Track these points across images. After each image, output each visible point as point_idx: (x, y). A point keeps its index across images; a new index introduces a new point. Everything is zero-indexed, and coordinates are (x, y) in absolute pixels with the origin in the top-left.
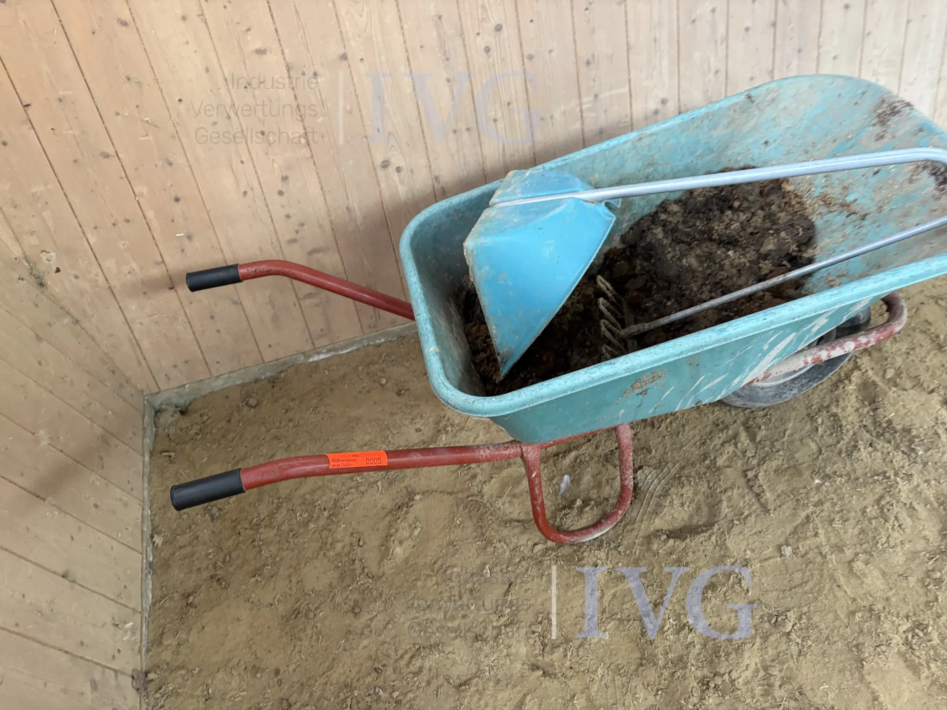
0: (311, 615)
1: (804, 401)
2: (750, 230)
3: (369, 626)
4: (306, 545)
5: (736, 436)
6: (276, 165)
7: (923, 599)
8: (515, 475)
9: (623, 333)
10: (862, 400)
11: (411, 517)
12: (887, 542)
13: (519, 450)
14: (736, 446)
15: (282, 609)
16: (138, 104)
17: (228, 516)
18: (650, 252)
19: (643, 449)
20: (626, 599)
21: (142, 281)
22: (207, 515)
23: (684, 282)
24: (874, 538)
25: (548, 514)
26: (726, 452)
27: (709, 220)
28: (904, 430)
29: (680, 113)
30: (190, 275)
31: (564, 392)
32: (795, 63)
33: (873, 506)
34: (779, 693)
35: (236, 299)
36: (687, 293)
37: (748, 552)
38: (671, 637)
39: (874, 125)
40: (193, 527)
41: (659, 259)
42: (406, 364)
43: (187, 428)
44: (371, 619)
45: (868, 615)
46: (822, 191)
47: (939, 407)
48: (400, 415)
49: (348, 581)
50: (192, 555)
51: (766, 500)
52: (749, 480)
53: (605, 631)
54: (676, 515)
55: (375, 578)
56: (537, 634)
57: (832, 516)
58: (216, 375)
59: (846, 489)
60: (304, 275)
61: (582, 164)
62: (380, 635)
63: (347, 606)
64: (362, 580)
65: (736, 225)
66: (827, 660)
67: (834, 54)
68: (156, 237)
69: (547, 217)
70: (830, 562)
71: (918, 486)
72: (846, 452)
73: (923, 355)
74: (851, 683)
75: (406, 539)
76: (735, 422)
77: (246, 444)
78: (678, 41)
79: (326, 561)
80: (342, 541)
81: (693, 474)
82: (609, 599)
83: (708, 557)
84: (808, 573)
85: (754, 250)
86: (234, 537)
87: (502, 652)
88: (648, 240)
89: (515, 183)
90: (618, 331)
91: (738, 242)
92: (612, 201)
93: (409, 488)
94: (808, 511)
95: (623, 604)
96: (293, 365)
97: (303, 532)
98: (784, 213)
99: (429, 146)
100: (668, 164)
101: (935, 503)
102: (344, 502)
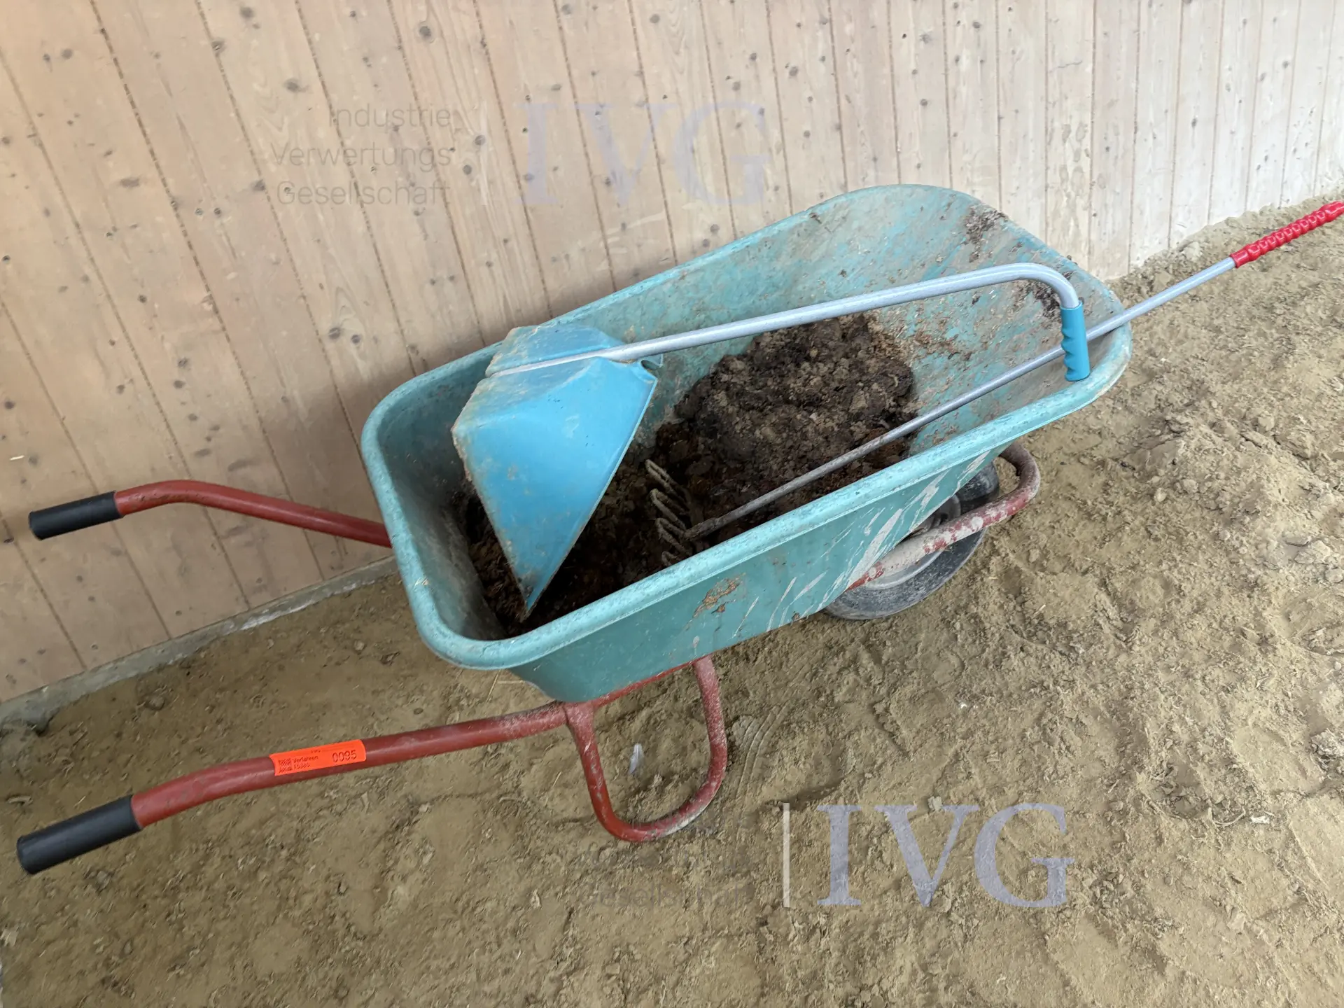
1: (936, 603)
2: (834, 385)
4: (255, 907)
5: (855, 660)
6: (167, 345)
7: (1107, 840)
8: (565, 756)
9: (688, 534)
10: (1006, 594)
11: (416, 838)
12: (1056, 771)
13: (562, 714)
14: (857, 671)
17: (125, 881)
18: (714, 426)
19: (737, 692)
20: (733, 906)
22: (89, 887)
23: (761, 461)
24: (1039, 768)
25: (615, 803)
26: (845, 682)
27: (782, 376)
28: (1059, 624)
30: (34, 516)
31: (612, 617)
32: (871, 173)
33: (1033, 728)
34: (944, 998)
35: (118, 546)
36: (766, 473)
38: (799, 948)
39: (965, 243)
40: (67, 907)
41: (726, 433)
42: (393, 617)
43: (50, 755)
44: (366, 1003)
46: (916, 328)
47: (1096, 590)
48: (388, 693)
49: (325, 949)
50: (69, 952)
51: (903, 740)
52: (878, 716)
53: (708, 956)
54: (789, 778)
55: (368, 938)
56: (614, 978)
57: (986, 748)
58: (93, 667)
59: (998, 711)
61: (611, 314)
63: (326, 989)
64: (349, 945)
65: (815, 380)
66: (1000, 942)
67: (917, 163)
69: (565, 384)
70: (989, 810)
71: (1083, 693)
72: (994, 662)
73: (1071, 528)
74: (1033, 967)
75: (412, 872)
76: (852, 641)
77: (149, 765)
78: (723, 151)
79: (288, 925)
80: (312, 891)
81: (806, 717)
82: (711, 910)
85: (843, 410)
86: (136, 913)
88: (709, 409)
89: (519, 343)
90: (682, 532)
91: (821, 401)
92: (650, 359)
93: (410, 797)
94: (956, 746)
95: (730, 913)
96: (218, 638)
97: (249, 888)
98: (874, 360)
99: (398, 304)
100: (723, 308)
101: (1106, 713)
102: (312, 831)
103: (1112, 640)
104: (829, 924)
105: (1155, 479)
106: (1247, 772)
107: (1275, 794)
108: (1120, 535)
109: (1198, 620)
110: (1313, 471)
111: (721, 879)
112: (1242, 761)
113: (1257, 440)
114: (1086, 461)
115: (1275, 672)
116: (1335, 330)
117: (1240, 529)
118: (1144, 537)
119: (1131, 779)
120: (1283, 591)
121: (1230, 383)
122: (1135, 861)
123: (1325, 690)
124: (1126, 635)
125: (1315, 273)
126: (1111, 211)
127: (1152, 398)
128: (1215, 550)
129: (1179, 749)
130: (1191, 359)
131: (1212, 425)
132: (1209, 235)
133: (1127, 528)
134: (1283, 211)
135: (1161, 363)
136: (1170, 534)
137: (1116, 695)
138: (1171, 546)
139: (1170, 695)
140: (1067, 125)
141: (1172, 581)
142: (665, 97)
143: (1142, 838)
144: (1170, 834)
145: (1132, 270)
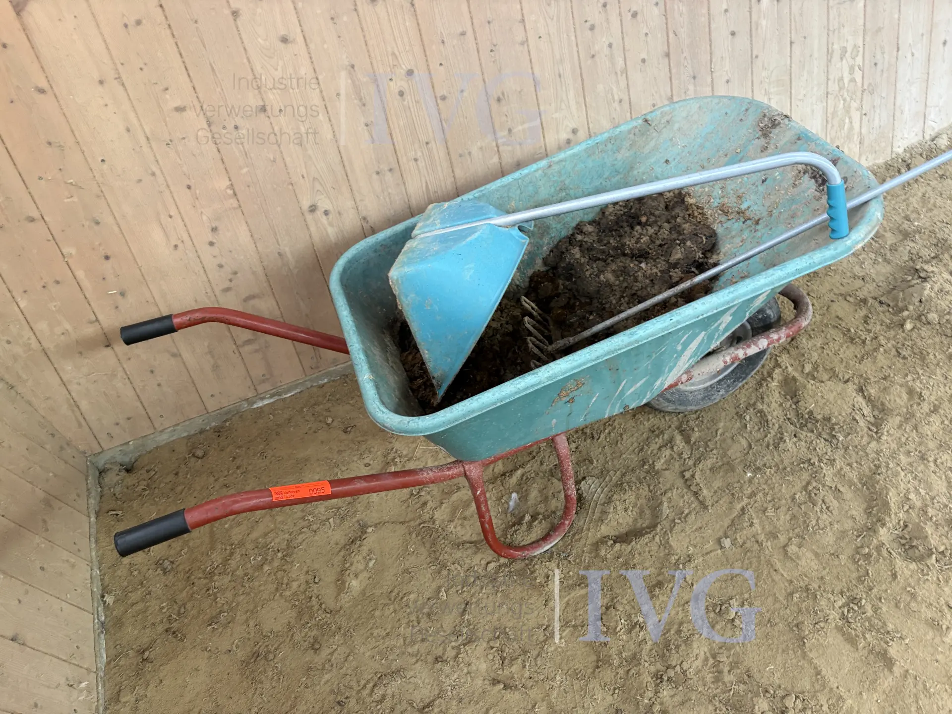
0: (271, 656)
1: (732, 401)
2: (658, 242)
3: (330, 661)
4: (262, 588)
5: (671, 440)
6: (204, 218)
7: (855, 575)
8: (465, 498)
9: (550, 348)
10: (784, 395)
11: (365, 549)
12: (817, 524)
13: (461, 469)
14: (672, 449)
15: (241, 654)
16: (61, 167)
17: (181, 567)
18: (571, 272)
19: (584, 460)
20: (580, 606)
21: (77, 342)
22: (159, 570)
23: (604, 297)
24: (805, 521)
25: (498, 532)
26: (663, 456)
27: (620, 236)
28: (824, 419)
29: (590, 138)
30: (124, 329)
31: (495, 403)
32: (691, 88)
33: (801, 492)
34: (728, 678)
35: (175, 351)
36: (607, 306)
37: (691, 548)
38: (624, 637)
39: (758, 138)
40: (145, 582)
41: (579, 277)
42: (351, 402)
43: (134, 485)
44: (332, 654)
45: (805, 594)
46: (720, 201)
47: (854, 394)
48: (348, 452)
49: (306, 618)
50: (145, 611)
51: (704, 497)
52: (687, 480)
54: (621, 521)
55: (333, 612)
56: (495, 649)
57: (765, 505)
58: (161, 429)
59: (775, 479)
60: (238, 319)
61: (498, 193)
62: (341, 668)
63: (307, 643)
64: (321, 615)
65: (645, 239)
66: (771, 642)
67: (726, 78)
68: (87, 296)
69: (464, 243)
70: (766, 549)
71: (841, 469)
72: (773, 444)
73: (837, 348)
74: (794, 661)
75: (362, 571)
76: (670, 427)
77: (195, 494)
78: (581, 75)
79: (282, 601)
80: (297, 580)
81: (634, 479)
82: (563, 608)
83: (653, 557)
84: (747, 562)
85: (664, 261)
86: (188, 588)
87: (462, 671)
88: (567, 260)
89: (434, 215)
90: (546, 347)
91: (649, 253)
92: (525, 225)
93: (361, 522)
94: (743, 503)
95: (576, 611)
96: (237, 413)
97: (258, 575)
98: (689, 224)
99: (354, 188)
100: (578, 187)
101: (858, 484)
102: (297, 541)
103: (865, 431)
105: (906, 313)
108: (875, 354)
109: (934, 418)
111: (571, 588)
114: (851, 300)
118: (894, 356)
119: (875, 532)
122: (875, 591)
124: (877, 428)
126: (878, 111)
127: (906, 252)
129: (914, 512)
130: (938, 223)
133: (881, 349)
135: (914, 226)
136: (915, 354)
137: (867, 470)
138: (915, 363)
139: (909, 473)
140: (844, 47)
141: (915, 389)
142: (540, 37)
143: (881, 574)
144: (902, 572)
145: (894, 155)
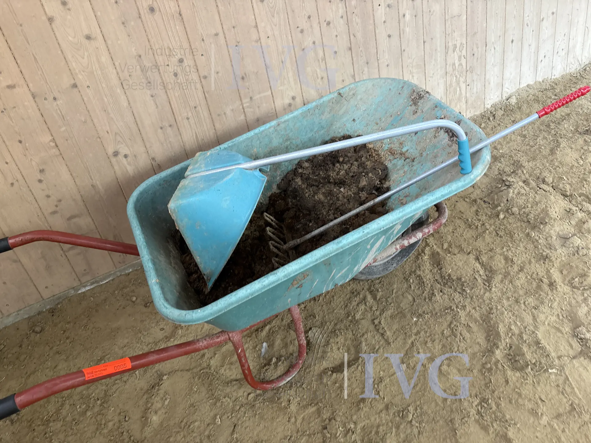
1: (401, 270)
2: (351, 174)
4: (86, 429)
5: (365, 298)
6: (34, 163)
7: (483, 382)
8: (230, 351)
9: (285, 247)
10: (433, 265)
11: (161, 392)
12: (458, 350)
13: (227, 336)
14: (366, 305)
17: (24, 418)
18: (296, 194)
19: (310, 316)
20: (311, 420)
23: (318, 210)
24: (450, 349)
25: (254, 372)
26: (360, 309)
27: (327, 170)
28: (458, 279)
29: (304, 105)
32: (366, 69)
33: (447, 329)
35: (16, 259)
36: (321, 216)
37: (381, 373)
38: (342, 440)
39: (411, 105)
41: (302, 197)
46: (389, 146)
47: (474, 262)
48: (148, 321)
51: (388, 337)
52: (376, 326)
54: (335, 356)
57: (426, 339)
58: (7, 314)
59: (431, 321)
60: (60, 238)
61: (245, 144)
65: (342, 172)
66: (435, 434)
67: (387, 63)
69: (222, 182)
70: (428, 369)
71: (470, 312)
72: (428, 298)
73: (461, 232)
75: (160, 409)
76: (363, 289)
77: (35, 361)
79: (102, 437)
80: (112, 420)
81: (342, 327)
82: (300, 422)
83: (358, 381)
85: (355, 186)
86: (30, 433)
88: (293, 186)
89: (201, 160)
90: (282, 247)
91: (345, 182)
92: (263, 168)
93: (159, 372)
94: (412, 339)
95: (309, 423)
96: (66, 298)
97: (83, 419)
98: (369, 162)
99: (145, 139)
100: (298, 138)
101: (480, 321)
102: (112, 391)
103: (481, 286)
104: (355, 428)
105: (499, 208)
106: (546, 348)
107: (559, 357)
108: (484, 235)
109: (521, 275)
110: (571, 202)
111: (305, 407)
112: (544, 342)
113: (545, 189)
114: (467, 200)
115: (557, 299)
116: (578, 135)
117: (539, 231)
118: (495, 236)
119: (493, 353)
120: (559, 260)
121: (531, 162)
122: (496, 393)
123: (580, 306)
124: (489, 283)
125: (568, 109)
126: (475, 83)
127: (497, 169)
128: (527, 241)
129: (515, 337)
130: (513, 151)
131: (524, 182)
132: (520, 93)
133: (487, 232)
134: (552, 80)
135: (500, 153)
136: (507, 234)
137: (485, 312)
138: (507, 240)
139: (509, 311)
140: (455, 44)
141: (509, 256)
142: (268, 37)
143: (499, 381)
144: (512, 379)
145: (485, 110)
